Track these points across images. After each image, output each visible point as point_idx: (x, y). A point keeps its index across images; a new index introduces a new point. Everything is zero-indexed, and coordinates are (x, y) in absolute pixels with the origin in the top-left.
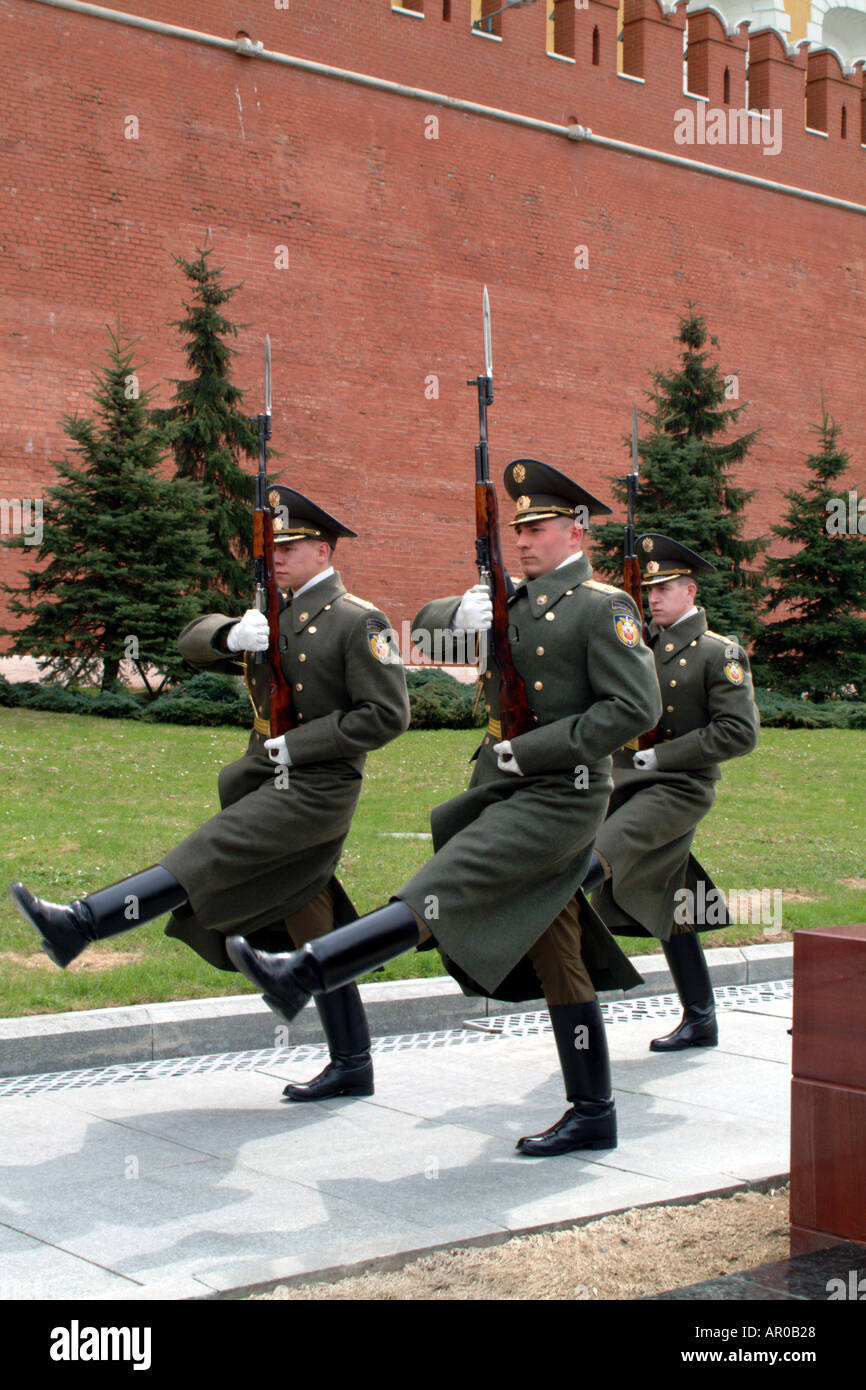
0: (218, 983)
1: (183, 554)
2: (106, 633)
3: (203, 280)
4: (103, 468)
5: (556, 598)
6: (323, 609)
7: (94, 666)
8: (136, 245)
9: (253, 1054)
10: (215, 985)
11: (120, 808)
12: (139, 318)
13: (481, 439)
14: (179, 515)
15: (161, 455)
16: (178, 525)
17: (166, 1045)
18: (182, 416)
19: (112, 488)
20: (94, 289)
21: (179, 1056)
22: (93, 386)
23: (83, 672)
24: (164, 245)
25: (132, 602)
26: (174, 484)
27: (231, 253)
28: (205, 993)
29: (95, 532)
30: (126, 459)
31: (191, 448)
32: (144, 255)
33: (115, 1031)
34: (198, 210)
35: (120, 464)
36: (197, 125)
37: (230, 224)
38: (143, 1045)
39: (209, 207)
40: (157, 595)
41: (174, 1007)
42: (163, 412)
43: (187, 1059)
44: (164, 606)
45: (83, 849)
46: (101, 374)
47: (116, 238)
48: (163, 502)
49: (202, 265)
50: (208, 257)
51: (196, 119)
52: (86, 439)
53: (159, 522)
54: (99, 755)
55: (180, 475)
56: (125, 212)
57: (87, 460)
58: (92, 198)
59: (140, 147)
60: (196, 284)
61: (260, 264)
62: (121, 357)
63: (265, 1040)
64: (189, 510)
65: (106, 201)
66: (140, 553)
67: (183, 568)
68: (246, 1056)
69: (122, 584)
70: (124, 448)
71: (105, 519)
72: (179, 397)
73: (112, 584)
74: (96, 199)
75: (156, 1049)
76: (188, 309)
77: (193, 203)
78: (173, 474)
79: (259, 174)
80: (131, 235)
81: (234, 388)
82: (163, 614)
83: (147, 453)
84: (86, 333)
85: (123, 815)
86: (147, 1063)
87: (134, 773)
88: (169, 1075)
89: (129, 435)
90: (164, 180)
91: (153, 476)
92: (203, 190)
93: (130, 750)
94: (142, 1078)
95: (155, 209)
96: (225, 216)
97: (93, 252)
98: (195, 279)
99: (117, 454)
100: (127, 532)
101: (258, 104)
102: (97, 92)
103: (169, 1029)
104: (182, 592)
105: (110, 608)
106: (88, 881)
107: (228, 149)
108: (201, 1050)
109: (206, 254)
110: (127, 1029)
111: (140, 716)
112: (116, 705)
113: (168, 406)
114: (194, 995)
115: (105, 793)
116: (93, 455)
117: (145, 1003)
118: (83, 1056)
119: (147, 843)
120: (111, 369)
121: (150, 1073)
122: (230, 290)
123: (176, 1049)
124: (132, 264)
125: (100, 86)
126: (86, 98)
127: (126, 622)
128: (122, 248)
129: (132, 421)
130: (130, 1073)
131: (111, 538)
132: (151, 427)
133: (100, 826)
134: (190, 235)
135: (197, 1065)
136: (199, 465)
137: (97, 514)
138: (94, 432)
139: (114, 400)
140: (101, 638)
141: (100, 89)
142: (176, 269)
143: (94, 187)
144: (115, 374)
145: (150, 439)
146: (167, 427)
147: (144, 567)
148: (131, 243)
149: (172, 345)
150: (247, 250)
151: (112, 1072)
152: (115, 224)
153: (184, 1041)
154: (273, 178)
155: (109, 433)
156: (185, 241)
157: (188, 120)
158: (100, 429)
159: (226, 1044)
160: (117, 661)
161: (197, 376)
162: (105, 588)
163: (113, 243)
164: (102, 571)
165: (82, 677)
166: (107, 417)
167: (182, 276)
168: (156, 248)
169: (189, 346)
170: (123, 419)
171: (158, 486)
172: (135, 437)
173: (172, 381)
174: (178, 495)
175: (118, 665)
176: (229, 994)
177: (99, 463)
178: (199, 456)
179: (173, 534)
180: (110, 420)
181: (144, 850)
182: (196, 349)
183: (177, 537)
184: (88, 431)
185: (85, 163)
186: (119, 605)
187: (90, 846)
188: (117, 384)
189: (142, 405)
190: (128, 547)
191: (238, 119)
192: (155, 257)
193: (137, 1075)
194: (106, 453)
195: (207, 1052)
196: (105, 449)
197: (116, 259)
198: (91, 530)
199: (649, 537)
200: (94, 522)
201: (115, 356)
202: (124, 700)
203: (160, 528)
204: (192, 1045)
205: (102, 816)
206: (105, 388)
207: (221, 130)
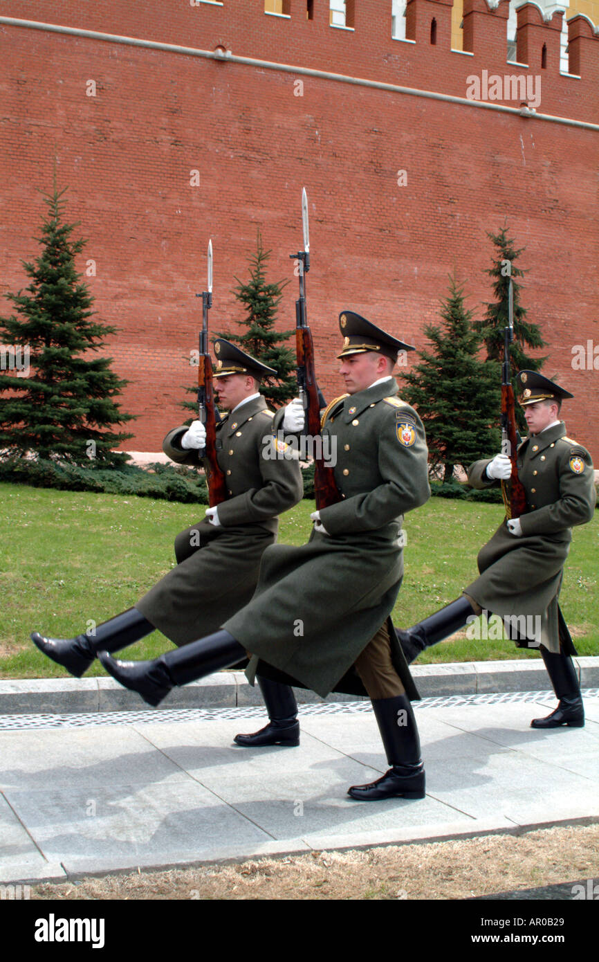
0: (514, 652)
1: (491, 404)
2: (446, 449)
3: (503, 245)
4: (446, 355)
5: (361, 410)
6: (247, 421)
7: (439, 469)
8: (464, 227)
9: (535, 693)
10: (513, 653)
11: (455, 550)
12: (465, 268)
13: (301, 296)
14: (489, 380)
15: (479, 347)
16: (488, 387)
17: (484, 686)
18: (491, 325)
19: (450, 366)
20: (440, 253)
21: (492, 692)
22: (439, 308)
23: (433, 472)
24: (480, 227)
25: (461, 431)
26: (486, 364)
27: (518, 230)
28: (506, 657)
29: (441, 390)
30: (459, 349)
31: (497, 343)
32: (468, 233)
33: (455, 676)
34: (499, 206)
35: (455, 352)
36: (498, 158)
37: (517, 213)
38: (471, 685)
39: (505, 204)
40: (476, 427)
41: (490, 664)
42: (480, 322)
43: (496, 694)
44: (480, 434)
45: (436, 573)
46: (444, 301)
47: (452, 224)
48: (479, 374)
49: (503, 237)
50: (505, 233)
51: (498, 154)
52: (436, 338)
53: (478, 385)
54: (443, 520)
55: (489, 358)
56: (457, 209)
57: (437, 350)
58: (439, 201)
59: (465, 172)
60: (499, 248)
61: (534, 236)
62: (456, 291)
63: (541, 686)
64: (495, 379)
65: (446, 203)
66: (466, 402)
67: (491, 413)
68: (531, 695)
69: (455, 421)
70: (457, 343)
71: (447, 382)
72: (488, 314)
73: (450, 420)
74: (441, 202)
75: (479, 687)
76: (494, 262)
77: (496, 201)
78: (485, 358)
79: (534, 184)
80: (461, 221)
81: (521, 308)
82: (480, 438)
83: (471, 346)
84: (435, 278)
85: (457, 554)
86: (474, 696)
87: (463, 530)
88: (486, 703)
89: (460, 336)
90: (479, 189)
91: (474, 359)
92: (502, 195)
93: (460, 517)
94: (471, 703)
95: (474, 206)
96: (514, 209)
97: (439, 232)
98: (499, 245)
99: (453, 347)
100: (459, 390)
101: (533, 144)
102: (441, 142)
103: (487, 677)
104: (490, 426)
105: (450, 434)
106: (439, 590)
107: (516, 171)
108: (504, 689)
109: (505, 231)
110: (462, 676)
111: (465, 497)
112: (452, 491)
113: (482, 319)
114: (501, 658)
115: (446, 541)
116: (440, 347)
117: (473, 661)
118: (437, 689)
119: (472, 570)
120: (450, 298)
121: (475, 701)
122: (519, 251)
123: (490, 688)
124: (461, 238)
125: (443, 138)
126: (434, 146)
127: (460, 441)
128: (455, 229)
129: (462, 328)
130: (464, 700)
131: (449, 394)
132: (473, 331)
133: (444, 560)
134: (494, 221)
135: (502, 698)
136: (500, 352)
137: (442, 380)
138: (441, 334)
139: (452, 316)
140: (444, 453)
141: (443, 140)
142: (487, 240)
143: (440, 195)
144: (452, 301)
145: (472, 338)
146: (482, 331)
147: (469, 411)
148: (460, 226)
149: (484, 284)
150: (527, 228)
151: (454, 699)
152: (452, 216)
153: (495, 684)
154: (542, 186)
155: (449, 335)
156: (493, 224)
157: (493, 155)
158: (444, 332)
159: (519, 687)
160: (452, 466)
161: (500, 301)
162: (446, 423)
163: (450, 227)
164: (444, 413)
165: (432, 475)
166: (448, 326)
167: (490, 244)
168: (475, 229)
169: (495, 284)
170: (457, 327)
171: (477, 364)
172: (464, 337)
173: (484, 303)
174: (489, 370)
175: (453, 468)
176: (520, 658)
177: (443, 352)
178: (500, 347)
179: (486, 393)
180: (450, 328)
181: (471, 574)
182: (499, 286)
183: (487, 394)
184: (437, 333)
185: (434, 182)
186: (455, 432)
187: (439, 570)
188: (454, 307)
189: (468, 319)
190: (460, 400)
191: (521, 153)
192: (474, 234)
193: (468, 702)
194: (447, 346)
195: (507, 691)
196: (447, 344)
197: (452, 235)
198: (438, 389)
199: (525, 372)
200: (440, 385)
201: (453, 291)
202: (456, 488)
203: (477, 388)
204: (499, 686)
205: (445, 554)
206: (447, 309)
207: (512, 160)
